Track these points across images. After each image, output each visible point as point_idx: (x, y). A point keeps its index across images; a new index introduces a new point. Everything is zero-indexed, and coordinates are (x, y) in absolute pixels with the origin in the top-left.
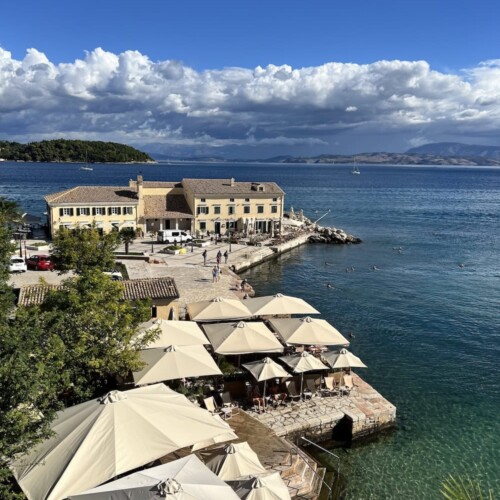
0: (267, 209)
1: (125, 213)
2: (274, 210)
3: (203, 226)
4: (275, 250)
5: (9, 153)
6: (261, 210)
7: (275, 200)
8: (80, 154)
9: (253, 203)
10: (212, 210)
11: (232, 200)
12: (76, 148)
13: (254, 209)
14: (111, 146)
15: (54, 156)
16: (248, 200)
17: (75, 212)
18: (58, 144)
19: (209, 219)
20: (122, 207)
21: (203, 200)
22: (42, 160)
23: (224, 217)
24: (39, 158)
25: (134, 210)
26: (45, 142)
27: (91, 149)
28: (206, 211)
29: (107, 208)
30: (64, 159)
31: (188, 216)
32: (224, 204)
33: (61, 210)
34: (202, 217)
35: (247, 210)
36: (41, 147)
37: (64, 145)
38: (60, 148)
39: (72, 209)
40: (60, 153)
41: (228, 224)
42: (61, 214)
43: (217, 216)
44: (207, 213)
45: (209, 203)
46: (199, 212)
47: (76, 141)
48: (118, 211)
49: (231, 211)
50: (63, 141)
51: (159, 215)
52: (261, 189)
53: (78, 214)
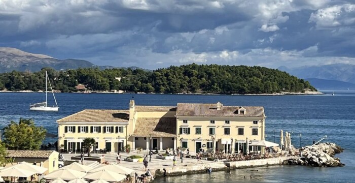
0: (248, 131)
1: (117, 132)
2: (255, 132)
3: (185, 145)
4: (228, 165)
5: (130, 84)
6: (241, 132)
7: (256, 122)
8: (213, 83)
9: (234, 126)
10: (193, 131)
11: (213, 122)
12: (210, 74)
13: (234, 131)
14: (257, 71)
15: (182, 87)
16: (228, 122)
17: (77, 129)
18: (187, 71)
19: (191, 139)
20: (115, 127)
21: (185, 121)
22: (167, 92)
23: (205, 137)
24: (163, 88)
25: (125, 129)
26: (173, 68)
27: (228, 76)
28: (188, 131)
29: (102, 127)
30: (193, 90)
31: (172, 136)
32: (205, 125)
33: (66, 128)
34: (184, 136)
35: (227, 131)
36: (167, 75)
37: (195, 72)
38: (190, 75)
39: (74, 127)
40: (190, 82)
41: (208, 143)
42: (66, 131)
43: (198, 136)
44: (189, 133)
45: (191, 124)
46: (181, 132)
47: (211, 66)
48: (111, 130)
49: (211, 131)
50: (194, 66)
51: (146, 134)
52: (242, 112)
53: (79, 131)
